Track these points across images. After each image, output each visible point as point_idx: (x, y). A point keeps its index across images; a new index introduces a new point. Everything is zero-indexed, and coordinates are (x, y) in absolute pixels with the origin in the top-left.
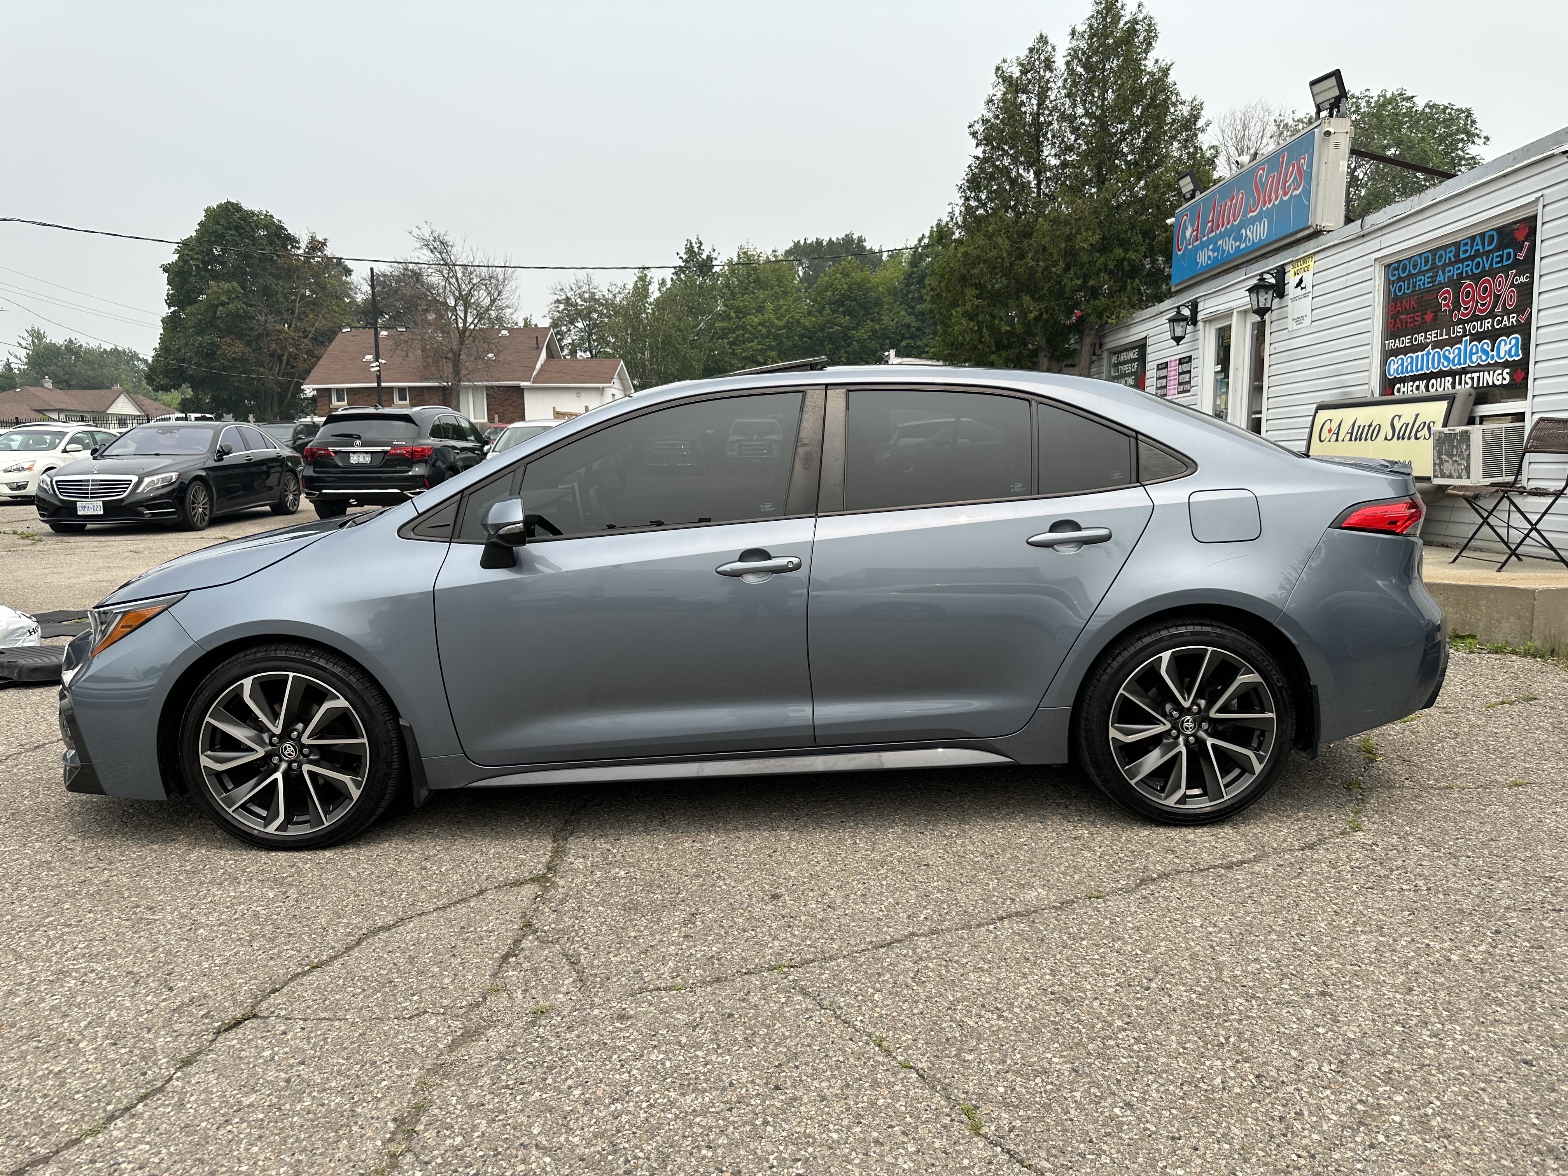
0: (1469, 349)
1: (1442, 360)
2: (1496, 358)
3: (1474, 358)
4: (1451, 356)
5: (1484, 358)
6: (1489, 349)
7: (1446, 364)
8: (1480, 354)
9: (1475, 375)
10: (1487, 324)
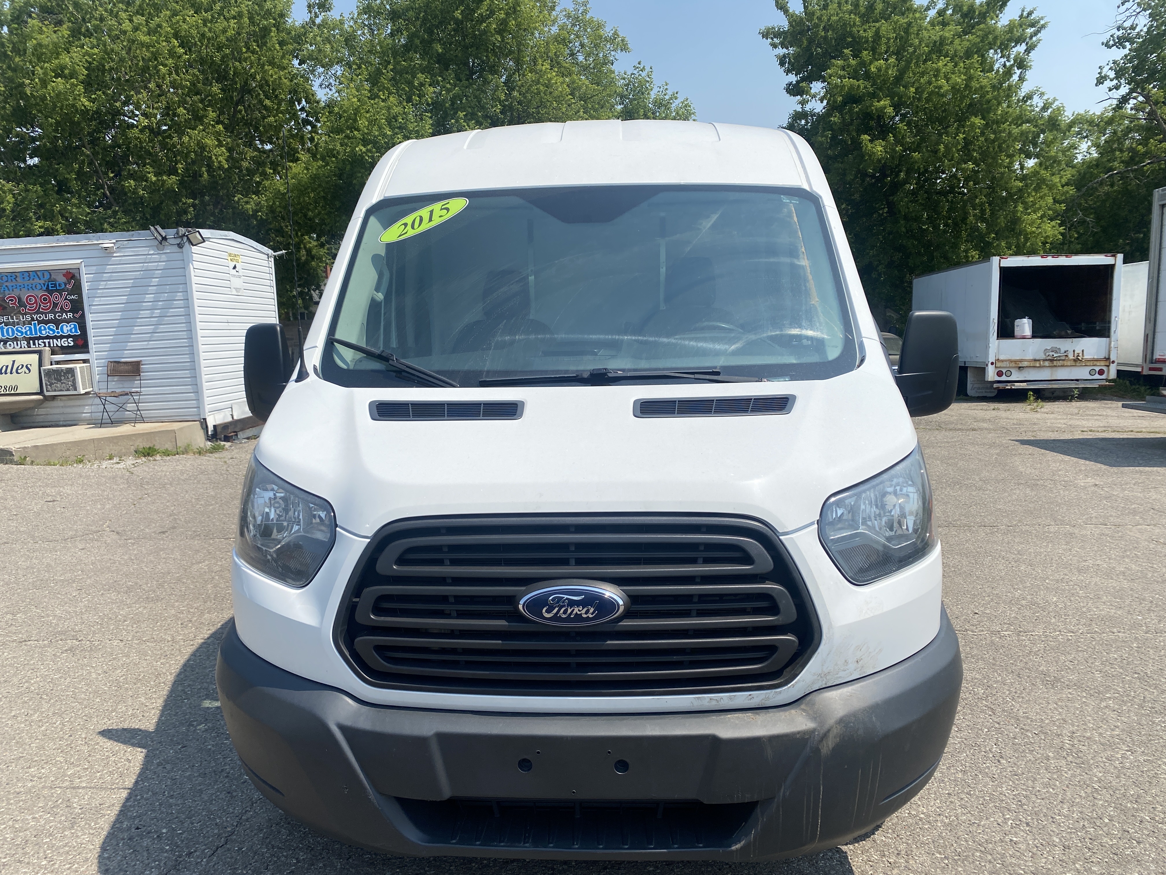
0: (38, 328)
1: (16, 332)
2: (61, 333)
3: (44, 332)
4: (24, 331)
5: (51, 332)
6: (55, 328)
7: (19, 334)
8: (48, 330)
9: (47, 341)
10: (51, 316)
